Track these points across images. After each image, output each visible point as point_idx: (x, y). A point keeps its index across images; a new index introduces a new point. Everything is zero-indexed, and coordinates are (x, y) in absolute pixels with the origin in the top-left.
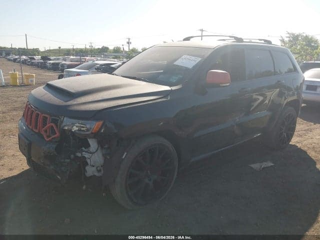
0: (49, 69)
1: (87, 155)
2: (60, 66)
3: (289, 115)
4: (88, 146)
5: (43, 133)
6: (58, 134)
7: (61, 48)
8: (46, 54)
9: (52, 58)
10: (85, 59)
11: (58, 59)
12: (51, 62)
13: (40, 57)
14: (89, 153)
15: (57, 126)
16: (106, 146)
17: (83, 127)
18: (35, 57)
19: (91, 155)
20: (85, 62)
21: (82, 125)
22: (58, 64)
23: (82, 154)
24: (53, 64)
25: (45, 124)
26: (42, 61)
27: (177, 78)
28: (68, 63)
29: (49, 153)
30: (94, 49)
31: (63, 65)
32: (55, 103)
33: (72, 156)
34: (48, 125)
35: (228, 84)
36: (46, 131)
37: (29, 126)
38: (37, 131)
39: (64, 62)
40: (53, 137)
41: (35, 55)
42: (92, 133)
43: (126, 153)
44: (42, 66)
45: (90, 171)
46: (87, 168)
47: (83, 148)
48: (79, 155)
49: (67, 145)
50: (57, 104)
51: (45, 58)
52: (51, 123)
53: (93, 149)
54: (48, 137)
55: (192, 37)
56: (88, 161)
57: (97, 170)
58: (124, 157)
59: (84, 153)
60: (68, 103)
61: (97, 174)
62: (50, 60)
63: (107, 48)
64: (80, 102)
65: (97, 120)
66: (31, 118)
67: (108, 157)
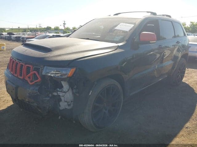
0: (14, 41)
1: (61, 94)
2: (21, 39)
3: (183, 63)
4: (62, 87)
5: (27, 79)
6: (39, 79)
7: (20, 28)
8: (10, 31)
9: (15, 33)
10: (38, 34)
11: (19, 34)
12: (15, 36)
13: (6, 33)
14: (62, 92)
15: (38, 73)
16: (75, 87)
17: (58, 74)
18: (3, 33)
19: (64, 94)
20: (38, 35)
21: (57, 72)
22: (19, 37)
23: (57, 94)
24: (16, 37)
25: (28, 72)
26: (8, 36)
27: (119, 38)
28: (26, 36)
29: (33, 93)
30: (42, 28)
31: (23, 38)
32: (36, 56)
33: (50, 95)
34: (31, 73)
35: (155, 42)
36: (29, 78)
37: (15, 75)
38: (21, 78)
39: (23, 36)
40: (36, 81)
41: (2, 32)
42: (68, 77)
43: (91, 91)
44: (9, 39)
45: (63, 105)
46: (61, 103)
47: (58, 89)
48: (55, 94)
49: (45, 87)
50: (38, 57)
51: (10, 34)
52: (34, 71)
53: (66, 89)
54: (32, 81)
55: (119, 14)
56: (62, 98)
57: (68, 104)
58: (90, 94)
59: (59, 92)
60: (47, 55)
61: (67, 107)
62: (14, 35)
63: (51, 28)
64: (56, 55)
65: (72, 67)
66: (16, 68)
67: (78, 95)
